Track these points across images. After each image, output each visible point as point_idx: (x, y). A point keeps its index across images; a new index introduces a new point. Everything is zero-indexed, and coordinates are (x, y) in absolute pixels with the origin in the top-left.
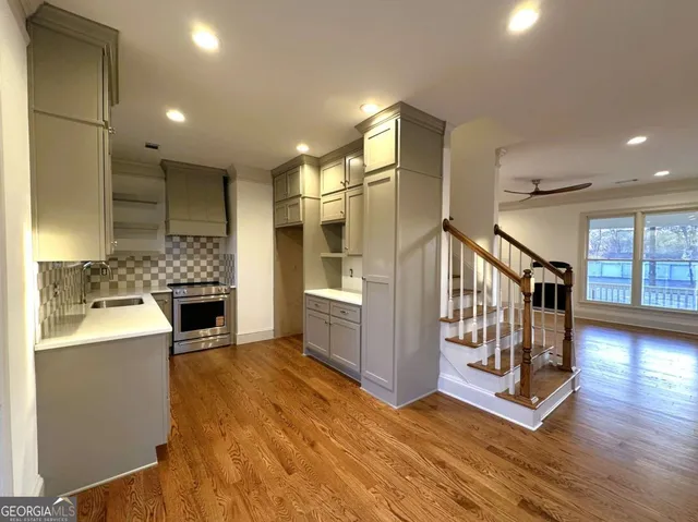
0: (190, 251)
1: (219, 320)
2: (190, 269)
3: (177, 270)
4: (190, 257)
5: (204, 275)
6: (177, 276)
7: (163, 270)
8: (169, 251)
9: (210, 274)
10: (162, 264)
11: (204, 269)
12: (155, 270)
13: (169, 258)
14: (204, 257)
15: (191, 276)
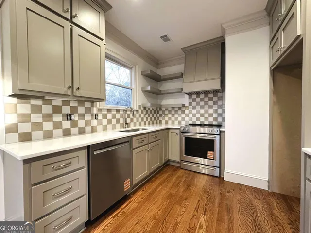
0: (202, 103)
1: (210, 154)
2: (202, 115)
3: (194, 115)
4: (202, 107)
5: (211, 119)
6: (194, 119)
7: (187, 115)
8: (190, 104)
9: (215, 119)
10: (187, 112)
11: (211, 115)
12: (183, 115)
13: (190, 108)
14: (211, 107)
15: (202, 119)
